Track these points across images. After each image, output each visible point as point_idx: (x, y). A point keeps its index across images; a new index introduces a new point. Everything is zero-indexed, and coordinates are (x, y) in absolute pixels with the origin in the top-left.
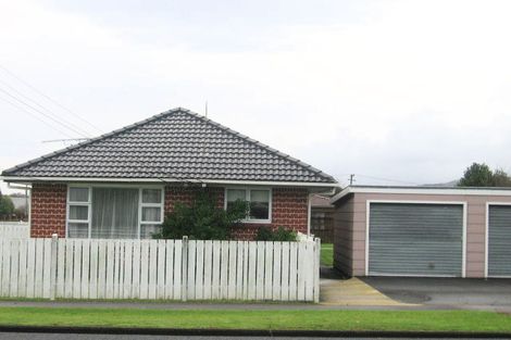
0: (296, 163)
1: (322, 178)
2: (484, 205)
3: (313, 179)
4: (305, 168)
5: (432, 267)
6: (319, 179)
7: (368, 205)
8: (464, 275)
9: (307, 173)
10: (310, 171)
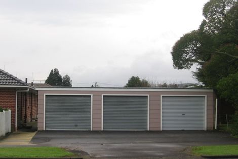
0: (10, 76)
1: (21, 83)
2: (101, 96)
3: (16, 84)
4: (14, 79)
5: (76, 126)
6: (19, 84)
7: (45, 96)
8: (91, 130)
9: (14, 81)
10: (16, 80)
